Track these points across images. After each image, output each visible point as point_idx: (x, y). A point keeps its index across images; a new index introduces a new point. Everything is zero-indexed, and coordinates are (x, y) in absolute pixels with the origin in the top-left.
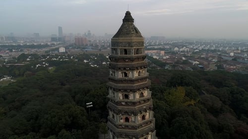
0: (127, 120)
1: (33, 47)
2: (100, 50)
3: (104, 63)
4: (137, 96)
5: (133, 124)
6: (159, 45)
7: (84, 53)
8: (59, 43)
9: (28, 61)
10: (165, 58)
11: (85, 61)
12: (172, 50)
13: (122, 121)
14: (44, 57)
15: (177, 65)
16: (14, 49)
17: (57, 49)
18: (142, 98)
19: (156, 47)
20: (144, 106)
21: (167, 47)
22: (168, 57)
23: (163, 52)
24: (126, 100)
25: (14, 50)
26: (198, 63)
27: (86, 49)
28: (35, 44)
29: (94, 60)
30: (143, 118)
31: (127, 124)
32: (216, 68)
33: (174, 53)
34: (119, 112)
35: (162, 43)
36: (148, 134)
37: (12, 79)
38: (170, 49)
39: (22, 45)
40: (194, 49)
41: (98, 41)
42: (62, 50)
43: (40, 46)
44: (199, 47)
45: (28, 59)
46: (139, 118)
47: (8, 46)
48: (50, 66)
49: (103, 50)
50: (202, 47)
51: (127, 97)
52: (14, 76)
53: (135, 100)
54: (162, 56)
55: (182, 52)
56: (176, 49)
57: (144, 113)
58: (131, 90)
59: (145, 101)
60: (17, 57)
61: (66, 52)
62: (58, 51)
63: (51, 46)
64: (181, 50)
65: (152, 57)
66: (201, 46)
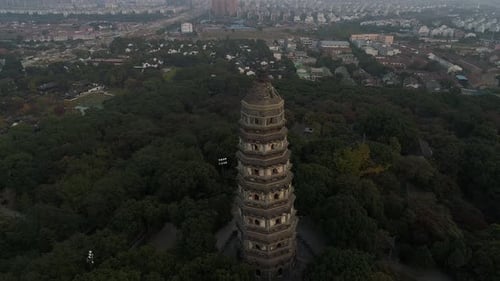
0: (257, 198)
1: (133, 18)
2: (260, 29)
3: (264, 63)
4: (269, 172)
5: (262, 203)
6: (388, 17)
7: (228, 37)
8: (180, 8)
9: (128, 54)
10: (390, 53)
11: (229, 57)
12: (415, 31)
13: (251, 198)
14: (155, 44)
15: (410, 72)
16: (102, 24)
17: (178, 25)
18: (275, 175)
19: (380, 23)
20: (278, 184)
21: (405, 23)
22: (397, 51)
23: (389, 39)
24: (256, 176)
25: (101, 27)
26: (460, 69)
27: (233, 27)
28: (137, 12)
29: (246, 53)
30: (276, 196)
31: (257, 202)
32: (497, 83)
33: (415, 41)
34: (247, 188)
35: (398, 13)
36: (281, 215)
37: (105, 90)
38: (411, 29)
39: (113, 13)
40: (467, 31)
41: (258, 5)
42: (187, 28)
43: (146, 18)
44: (480, 24)
45: (128, 50)
46: (271, 197)
47: (91, 15)
48: (166, 64)
49: (267, 30)
50: (489, 24)
51: (257, 172)
52: (108, 85)
53: (266, 178)
54: (386, 50)
55: (435, 37)
56: (424, 29)
57: (277, 192)
58: (261, 166)
59: (278, 179)
60: (108, 43)
61: (194, 34)
62: (180, 30)
63: (167, 18)
64: (435, 32)
65: (364, 51)
66: (486, 21)
